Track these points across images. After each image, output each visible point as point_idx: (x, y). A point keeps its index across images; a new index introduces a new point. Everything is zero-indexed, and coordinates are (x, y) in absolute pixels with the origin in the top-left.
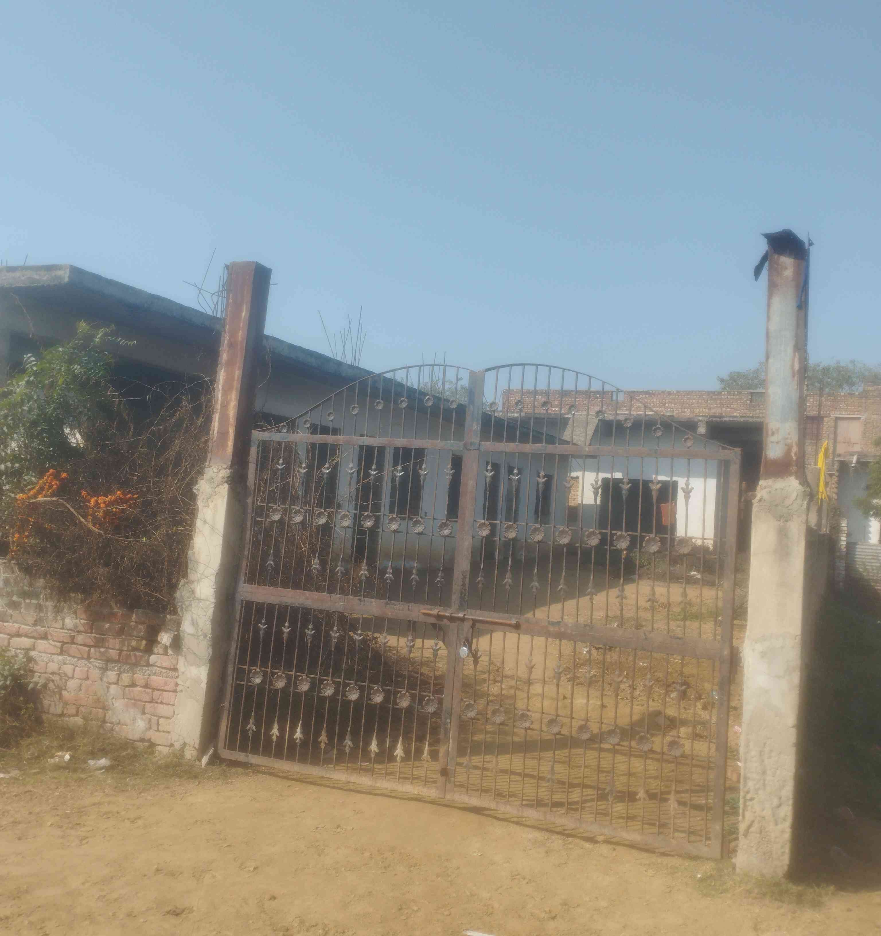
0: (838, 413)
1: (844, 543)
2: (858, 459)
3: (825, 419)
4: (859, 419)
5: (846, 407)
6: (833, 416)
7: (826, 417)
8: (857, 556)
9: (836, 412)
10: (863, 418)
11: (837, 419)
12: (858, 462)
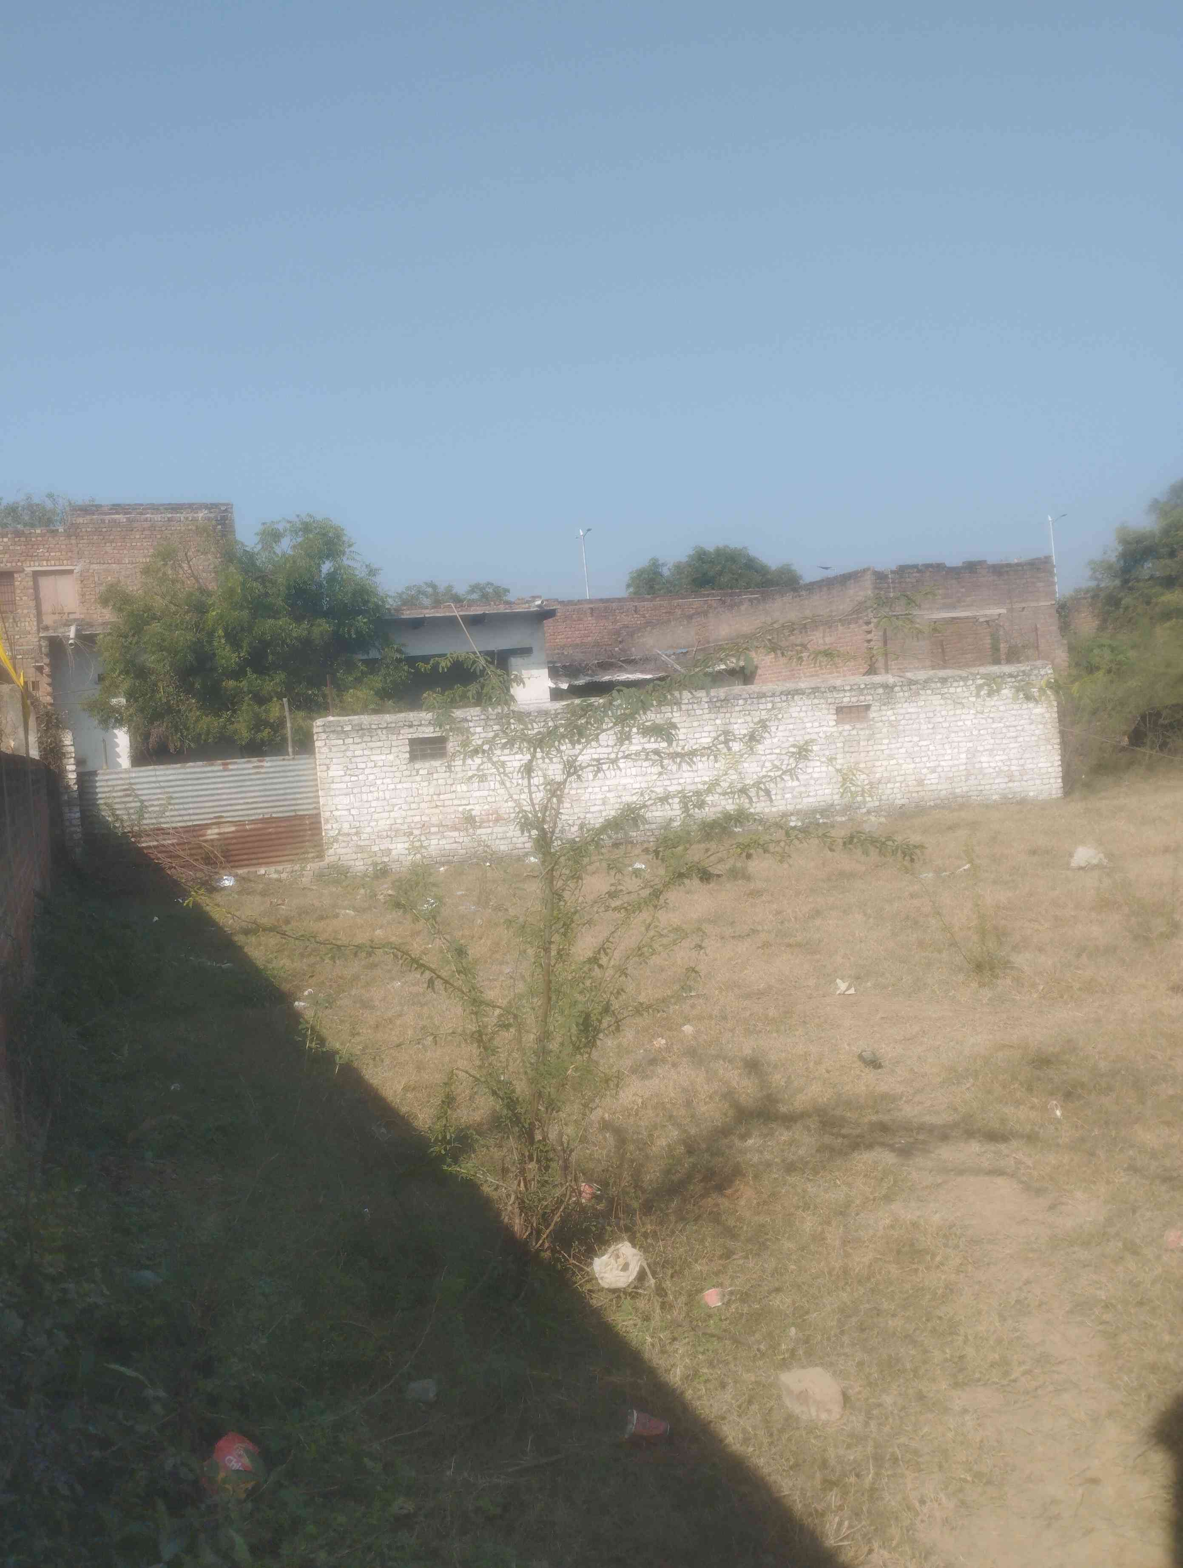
0: (37, 564)
1: (72, 776)
2: (77, 631)
3: (16, 575)
4: (70, 572)
5: (47, 554)
6: (28, 570)
7: (17, 572)
8: (100, 796)
9: (32, 563)
10: (77, 569)
11: (36, 575)
12: (79, 635)
